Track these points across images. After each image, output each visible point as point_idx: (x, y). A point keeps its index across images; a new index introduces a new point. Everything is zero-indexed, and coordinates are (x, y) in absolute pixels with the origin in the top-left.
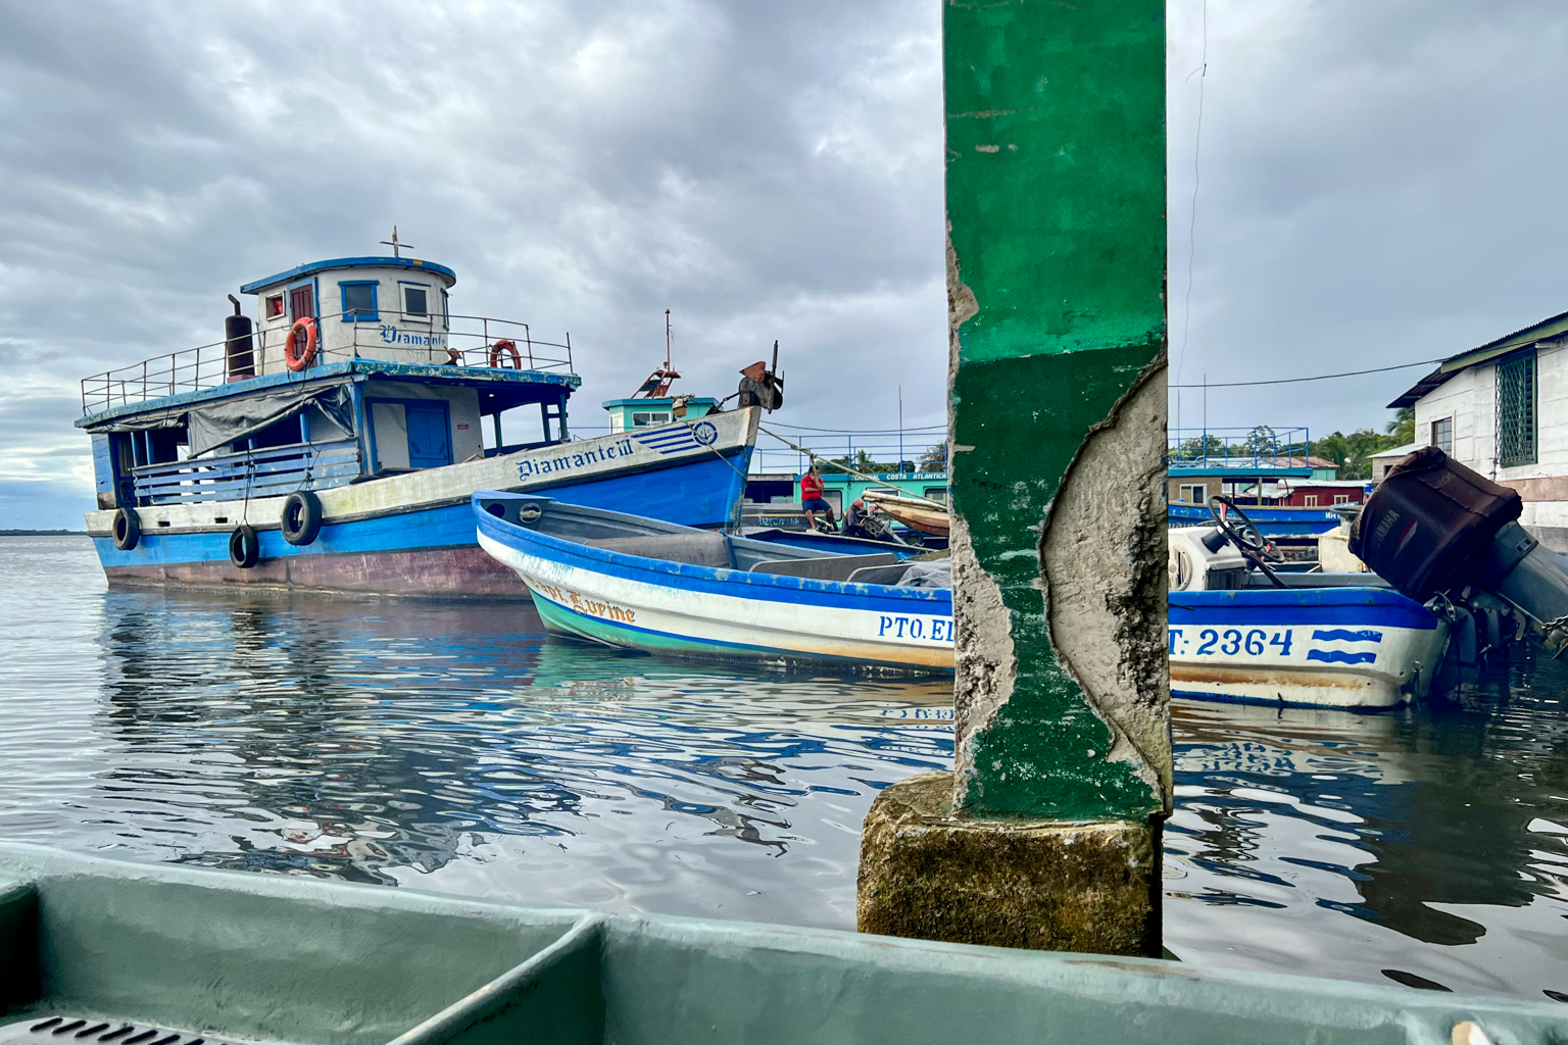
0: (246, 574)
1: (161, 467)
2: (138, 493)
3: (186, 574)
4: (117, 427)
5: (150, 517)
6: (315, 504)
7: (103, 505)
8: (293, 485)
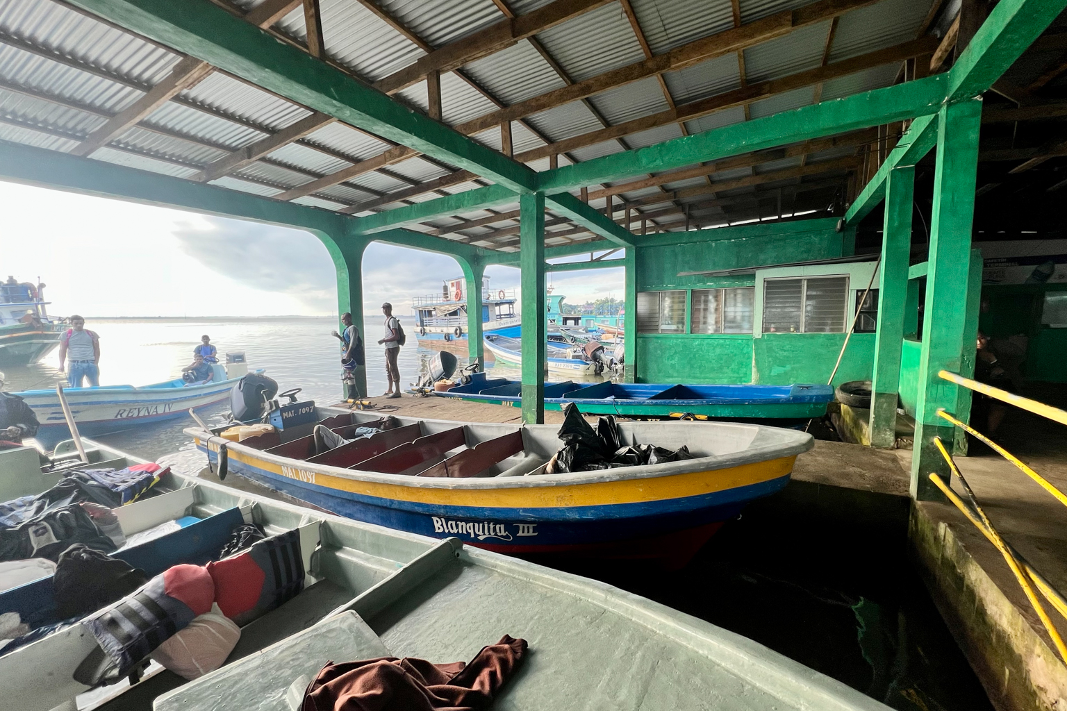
0: (448, 343)
1: (430, 318)
2: (425, 324)
3: (435, 342)
4: (420, 309)
5: (427, 329)
6: (460, 330)
7: (417, 326)
8: (456, 325)
